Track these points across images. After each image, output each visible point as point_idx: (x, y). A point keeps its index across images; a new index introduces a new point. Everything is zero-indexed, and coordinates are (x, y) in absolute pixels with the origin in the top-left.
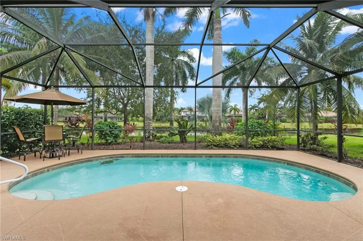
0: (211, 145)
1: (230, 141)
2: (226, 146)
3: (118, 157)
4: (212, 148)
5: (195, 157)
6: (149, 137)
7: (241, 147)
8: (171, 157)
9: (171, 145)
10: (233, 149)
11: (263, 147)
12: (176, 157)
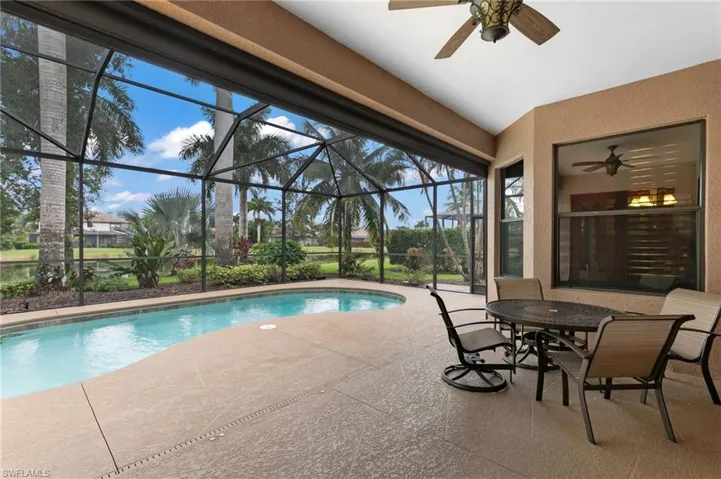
0: (226, 282)
1: (256, 274)
2: (251, 281)
3: (20, 329)
4: (228, 288)
5: (214, 302)
6: (56, 281)
7: (272, 280)
8: (166, 309)
9: (126, 293)
10: (261, 284)
11: (300, 278)
12: (177, 307)
